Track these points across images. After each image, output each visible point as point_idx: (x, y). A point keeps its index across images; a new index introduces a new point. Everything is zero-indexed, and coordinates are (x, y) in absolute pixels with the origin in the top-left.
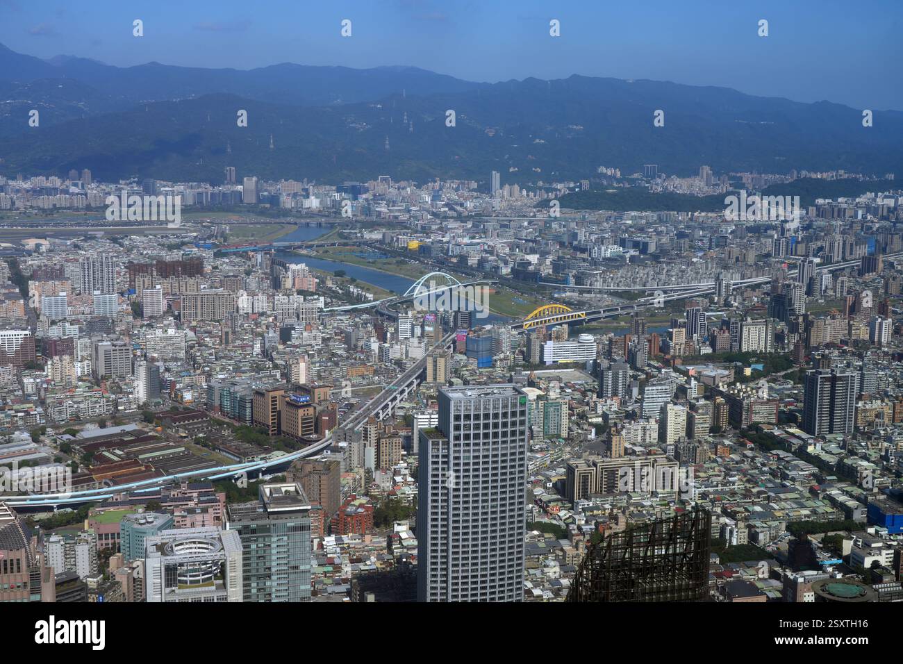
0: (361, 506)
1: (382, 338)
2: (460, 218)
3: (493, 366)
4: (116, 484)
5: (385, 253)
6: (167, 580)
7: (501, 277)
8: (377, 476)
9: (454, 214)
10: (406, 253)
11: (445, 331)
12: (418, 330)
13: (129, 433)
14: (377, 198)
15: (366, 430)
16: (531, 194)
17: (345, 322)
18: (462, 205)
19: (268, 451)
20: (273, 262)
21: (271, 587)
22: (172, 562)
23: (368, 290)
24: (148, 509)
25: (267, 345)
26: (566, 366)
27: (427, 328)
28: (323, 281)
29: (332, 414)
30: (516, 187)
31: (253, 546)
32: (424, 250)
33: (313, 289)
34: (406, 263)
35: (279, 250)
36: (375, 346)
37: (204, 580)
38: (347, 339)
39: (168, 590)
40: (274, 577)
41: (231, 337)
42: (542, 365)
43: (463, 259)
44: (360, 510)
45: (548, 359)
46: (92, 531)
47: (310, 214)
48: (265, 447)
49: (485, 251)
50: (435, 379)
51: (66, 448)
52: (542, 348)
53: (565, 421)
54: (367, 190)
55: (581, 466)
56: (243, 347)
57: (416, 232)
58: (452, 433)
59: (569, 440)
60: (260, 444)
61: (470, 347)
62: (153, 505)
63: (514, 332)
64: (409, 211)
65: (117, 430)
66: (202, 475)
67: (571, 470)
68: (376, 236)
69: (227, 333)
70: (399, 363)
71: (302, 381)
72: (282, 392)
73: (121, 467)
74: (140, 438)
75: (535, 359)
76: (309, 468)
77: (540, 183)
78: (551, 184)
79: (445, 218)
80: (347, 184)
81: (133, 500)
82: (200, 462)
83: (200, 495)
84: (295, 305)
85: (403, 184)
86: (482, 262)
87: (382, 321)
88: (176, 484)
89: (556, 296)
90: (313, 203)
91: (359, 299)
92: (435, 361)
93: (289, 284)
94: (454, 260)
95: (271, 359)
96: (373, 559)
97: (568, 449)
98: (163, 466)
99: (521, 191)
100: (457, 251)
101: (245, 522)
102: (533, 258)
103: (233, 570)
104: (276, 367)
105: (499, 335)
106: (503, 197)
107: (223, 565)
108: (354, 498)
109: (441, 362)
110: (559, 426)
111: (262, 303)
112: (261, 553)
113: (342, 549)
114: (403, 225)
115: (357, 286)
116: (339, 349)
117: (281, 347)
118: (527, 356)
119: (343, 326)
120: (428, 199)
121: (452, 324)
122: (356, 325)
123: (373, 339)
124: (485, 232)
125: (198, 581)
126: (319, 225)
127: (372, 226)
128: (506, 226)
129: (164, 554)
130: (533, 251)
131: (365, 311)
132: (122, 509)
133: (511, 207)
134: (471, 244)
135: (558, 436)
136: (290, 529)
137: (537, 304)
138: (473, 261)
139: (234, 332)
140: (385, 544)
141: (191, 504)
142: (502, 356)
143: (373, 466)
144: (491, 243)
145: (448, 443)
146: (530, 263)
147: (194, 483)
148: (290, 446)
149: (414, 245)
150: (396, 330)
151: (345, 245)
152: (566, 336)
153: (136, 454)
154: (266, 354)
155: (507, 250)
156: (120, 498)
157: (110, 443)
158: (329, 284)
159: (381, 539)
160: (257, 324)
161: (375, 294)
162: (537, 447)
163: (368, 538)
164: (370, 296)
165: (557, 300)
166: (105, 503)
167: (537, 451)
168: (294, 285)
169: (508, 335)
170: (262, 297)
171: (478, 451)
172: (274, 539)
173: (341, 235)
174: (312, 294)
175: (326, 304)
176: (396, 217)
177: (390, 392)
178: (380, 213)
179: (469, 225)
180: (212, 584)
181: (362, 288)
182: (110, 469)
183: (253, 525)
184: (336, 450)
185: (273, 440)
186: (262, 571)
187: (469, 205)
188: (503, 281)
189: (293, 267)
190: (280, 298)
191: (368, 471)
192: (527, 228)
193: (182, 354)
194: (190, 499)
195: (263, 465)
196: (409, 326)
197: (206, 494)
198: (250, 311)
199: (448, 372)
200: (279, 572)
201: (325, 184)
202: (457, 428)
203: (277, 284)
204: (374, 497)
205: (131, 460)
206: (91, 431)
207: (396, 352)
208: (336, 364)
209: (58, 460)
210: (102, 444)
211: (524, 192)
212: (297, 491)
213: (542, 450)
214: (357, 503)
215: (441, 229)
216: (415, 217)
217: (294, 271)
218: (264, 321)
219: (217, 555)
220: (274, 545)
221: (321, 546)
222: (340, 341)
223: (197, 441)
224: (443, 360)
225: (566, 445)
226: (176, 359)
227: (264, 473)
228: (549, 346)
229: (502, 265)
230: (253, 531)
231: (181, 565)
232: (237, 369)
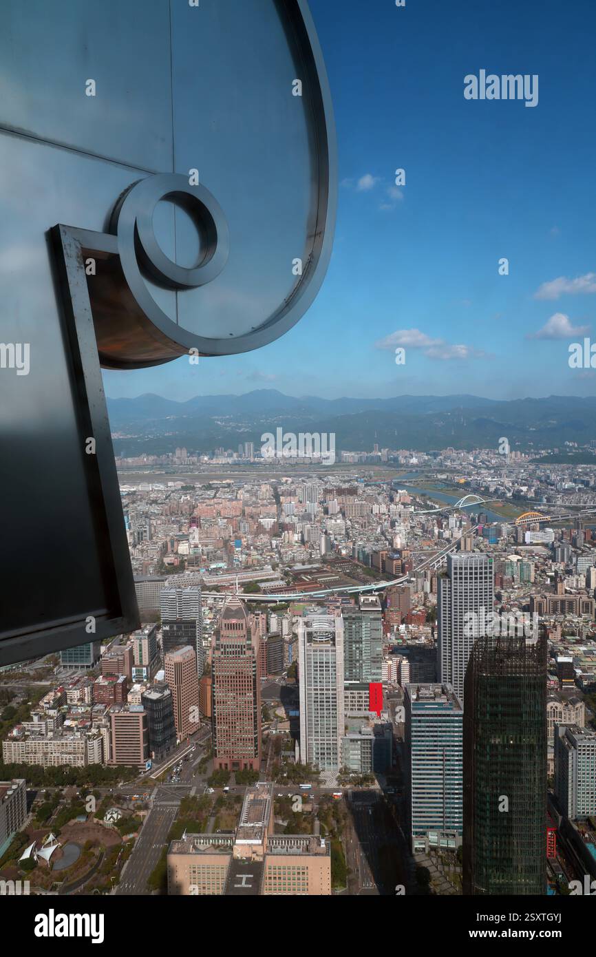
0: (420, 611)
1: (440, 526)
2: (488, 468)
3: (497, 543)
4: (306, 592)
5: (448, 485)
6: (308, 640)
7: (506, 498)
8: (430, 596)
9: (485, 466)
10: (458, 485)
11: (473, 524)
12: (458, 523)
13: (315, 568)
14: (446, 458)
15: (425, 573)
16: (527, 456)
17: (423, 519)
18: (489, 461)
19: (378, 580)
20: (391, 489)
21: (362, 648)
22: (310, 631)
23: (437, 503)
24: (318, 605)
25: (384, 529)
26: (537, 544)
27: (463, 523)
28: (415, 499)
29: (410, 564)
30: (519, 453)
31: (354, 626)
32: (467, 484)
33: (409, 502)
34: (457, 490)
35: (395, 483)
36: (436, 531)
37: (325, 641)
38: (423, 527)
39: (308, 644)
40: (363, 643)
41: (367, 524)
42: (524, 543)
43: (487, 488)
44: (419, 613)
45: (528, 540)
46: (290, 613)
47: (413, 466)
48: (377, 579)
49: (499, 485)
50: (465, 548)
51: (286, 574)
52: (524, 534)
53: (533, 573)
54: (441, 455)
55: (538, 598)
56: (372, 530)
57: (465, 475)
58: (453, 576)
59: (535, 584)
60: (374, 577)
61: (485, 533)
62: (320, 603)
63: (509, 526)
64: (461, 465)
65: (309, 566)
66: (345, 590)
67: (532, 600)
68: (444, 477)
69: (365, 523)
70: (448, 540)
71: (399, 547)
72: (386, 552)
73: (308, 584)
74: (319, 571)
75: (521, 540)
76: (394, 590)
77: (532, 450)
78: (538, 450)
79: (480, 468)
80: (431, 452)
81: (311, 600)
82: (346, 584)
83: (343, 600)
84: (399, 511)
85: (460, 451)
86: (496, 490)
87: (442, 517)
88: (332, 594)
89: (535, 508)
90: (414, 461)
91: (432, 507)
92: (465, 540)
93: (397, 500)
94: (482, 489)
95: (385, 536)
96: (423, 638)
97: (534, 588)
98: (328, 585)
99: (521, 454)
100: (484, 484)
101: (350, 614)
102: (524, 489)
103: (339, 637)
104: (387, 539)
105: (501, 527)
106: (511, 458)
107: (334, 633)
108: (417, 606)
109: (468, 540)
110: (529, 576)
111: (384, 509)
112: (357, 630)
113: (408, 632)
114: (458, 472)
115: (431, 501)
116: (419, 531)
117: (390, 530)
118: (516, 539)
119: (421, 521)
120: (472, 459)
121: (477, 521)
122: (428, 520)
123: (435, 528)
124: (500, 475)
125: (322, 641)
126: (417, 471)
127: (442, 472)
128: (512, 472)
129: (307, 626)
130: (524, 485)
131: (434, 513)
132: (305, 604)
133: (515, 462)
134: (492, 481)
135: (529, 581)
136: (371, 619)
137: (524, 512)
138: (492, 489)
139: (369, 522)
140: (430, 631)
141: (338, 604)
142: (502, 538)
143: (428, 591)
144: (502, 481)
145: (451, 581)
146: (522, 491)
147: (341, 594)
148: (388, 579)
149: (462, 481)
150: (448, 524)
151: (428, 481)
152: (538, 529)
153: (317, 578)
154: (383, 533)
155: (511, 484)
156: (306, 599)
157: (306, 572)
158: (418, 500)
159: (428, 628)
160: (380, 519)
161: (440, 505)
162: (516, 587)
163: (421, 627)
164: (437, 506)
165: (535, 510)
166: (299, 601)
167: (516, 589)
168: (400, 500)
169: (506, 528)
170: (384, 506)
171: (467, 586)
172: (364, 624)
173: (427, 476)
174: (409, 505)
175: (415, 510)
176: (455, 468)
177: (442, 554)
178: (447, 465)
179: (492, 471)
180: (329, 643)
181: (434, 502)
182: (304, 585)
183: (354, 616)
184: (409, 581)
185: (381, 575)
186: (358, 639)
187: (493, 461)
188: (507, 500)
189: (400, 491)
190: (392, 506)
191: (426, 593)
192: (522, 473)
193: (343, 532)
194: (338, 601)
195: (375, 587)
196: (454, 521)
197: (345, 600)
198: (378, 512)
199: (473, 544)
200: (366, 640)
201: (421, 452)
202: (456, 574)
203: (392, 500)
204: (428, 607)
205: (314, 581)
206: (298, 567)
207: (447, 534)
208: (416, 539)
209: (282, 579)
210: (301, 573)
211: (523, 455)
212: (376, 601)
213: (519, 588)
214: (418, 609)
215: (477, 473)
216: (464, 468)
217: (400, 494)
218: (384, 517)
219: (331, 629)
220: (363, 627)
221: (398, 630)
222: (420, 528)
223: (345, 574)
224: (469, 539)
225: (532, 586)
226: (340, 534)
227: (375, 591)
228: (528, 534)
229: (507, 492)
230: (354, 619)
231: (316, 632)
232: (368, 540)
